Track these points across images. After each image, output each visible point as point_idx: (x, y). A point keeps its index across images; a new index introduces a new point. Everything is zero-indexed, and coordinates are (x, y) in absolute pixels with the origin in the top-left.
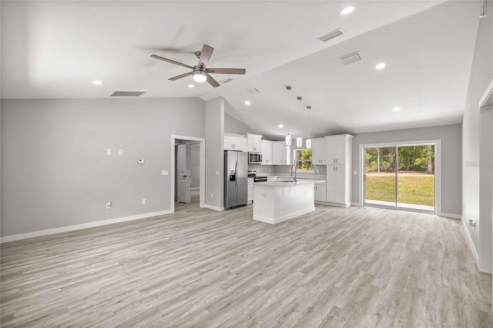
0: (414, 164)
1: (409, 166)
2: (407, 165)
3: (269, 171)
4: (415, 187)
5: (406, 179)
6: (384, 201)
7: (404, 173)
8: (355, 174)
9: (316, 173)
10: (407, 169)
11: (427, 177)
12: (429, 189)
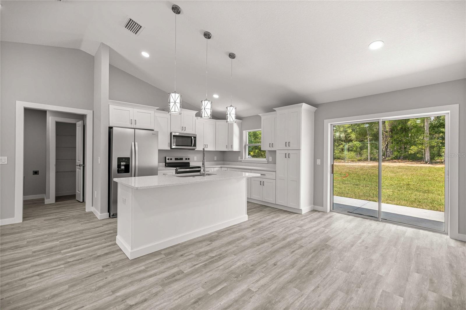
0: (408, 152)
1: (403, 155)
2: (401, 154)
3: (214, 159)
4: (410, 179)
5: (399, 169)
6: (367, 200)
7: (397, 162)
8: (317, 164)
9: (268, 162)
10: (401, 158)
11: (425, 167)
12: (427, 182)
